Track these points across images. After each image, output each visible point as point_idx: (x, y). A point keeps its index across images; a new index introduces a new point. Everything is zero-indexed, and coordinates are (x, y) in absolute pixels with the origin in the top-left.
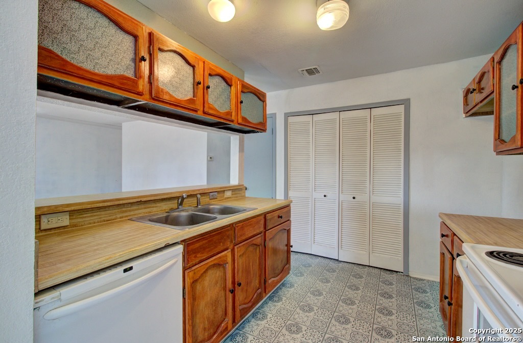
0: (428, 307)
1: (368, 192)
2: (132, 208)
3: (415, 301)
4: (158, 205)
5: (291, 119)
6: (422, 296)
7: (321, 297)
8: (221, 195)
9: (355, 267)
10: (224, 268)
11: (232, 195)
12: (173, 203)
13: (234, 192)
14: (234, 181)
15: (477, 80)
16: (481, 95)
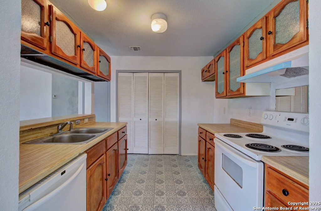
0: (192, 166)
1: (163, 116)
2: (23, 135)
3: (186, 165)
4: (42, 131)
5: (120, 74)
6: (188, 163)
7: (146, 174)
8: (83, 121)
9: (157, 156)
10: (102, 166)
11: (88, 121)
12: (54, 129)
13: (89, 120)
14: (88, 112)
15: (208, 67)
16: (209, 73)
